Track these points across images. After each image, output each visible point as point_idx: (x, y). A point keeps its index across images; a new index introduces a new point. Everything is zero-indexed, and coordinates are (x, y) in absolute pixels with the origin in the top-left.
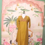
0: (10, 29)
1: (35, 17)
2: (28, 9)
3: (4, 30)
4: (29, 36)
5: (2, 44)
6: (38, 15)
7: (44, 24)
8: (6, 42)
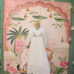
1: (56, 27)
3: (7, 49)
6: (61, 25)
7: (70, 39)
8: (11, 68)
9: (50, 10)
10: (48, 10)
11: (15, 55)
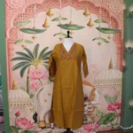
0: (31, 82)
1: (99, 44)
2: (79, 24)
3: (14, 86)
4: (86, 99)
5: (12, 123)
8: (22, 119)
9: (88, 12)
10: (84, 14)
11: (28, 96)
